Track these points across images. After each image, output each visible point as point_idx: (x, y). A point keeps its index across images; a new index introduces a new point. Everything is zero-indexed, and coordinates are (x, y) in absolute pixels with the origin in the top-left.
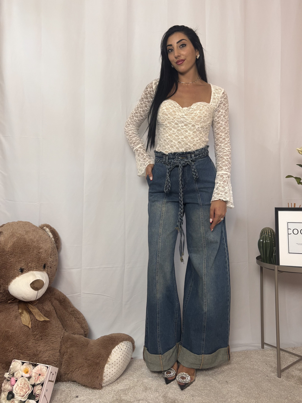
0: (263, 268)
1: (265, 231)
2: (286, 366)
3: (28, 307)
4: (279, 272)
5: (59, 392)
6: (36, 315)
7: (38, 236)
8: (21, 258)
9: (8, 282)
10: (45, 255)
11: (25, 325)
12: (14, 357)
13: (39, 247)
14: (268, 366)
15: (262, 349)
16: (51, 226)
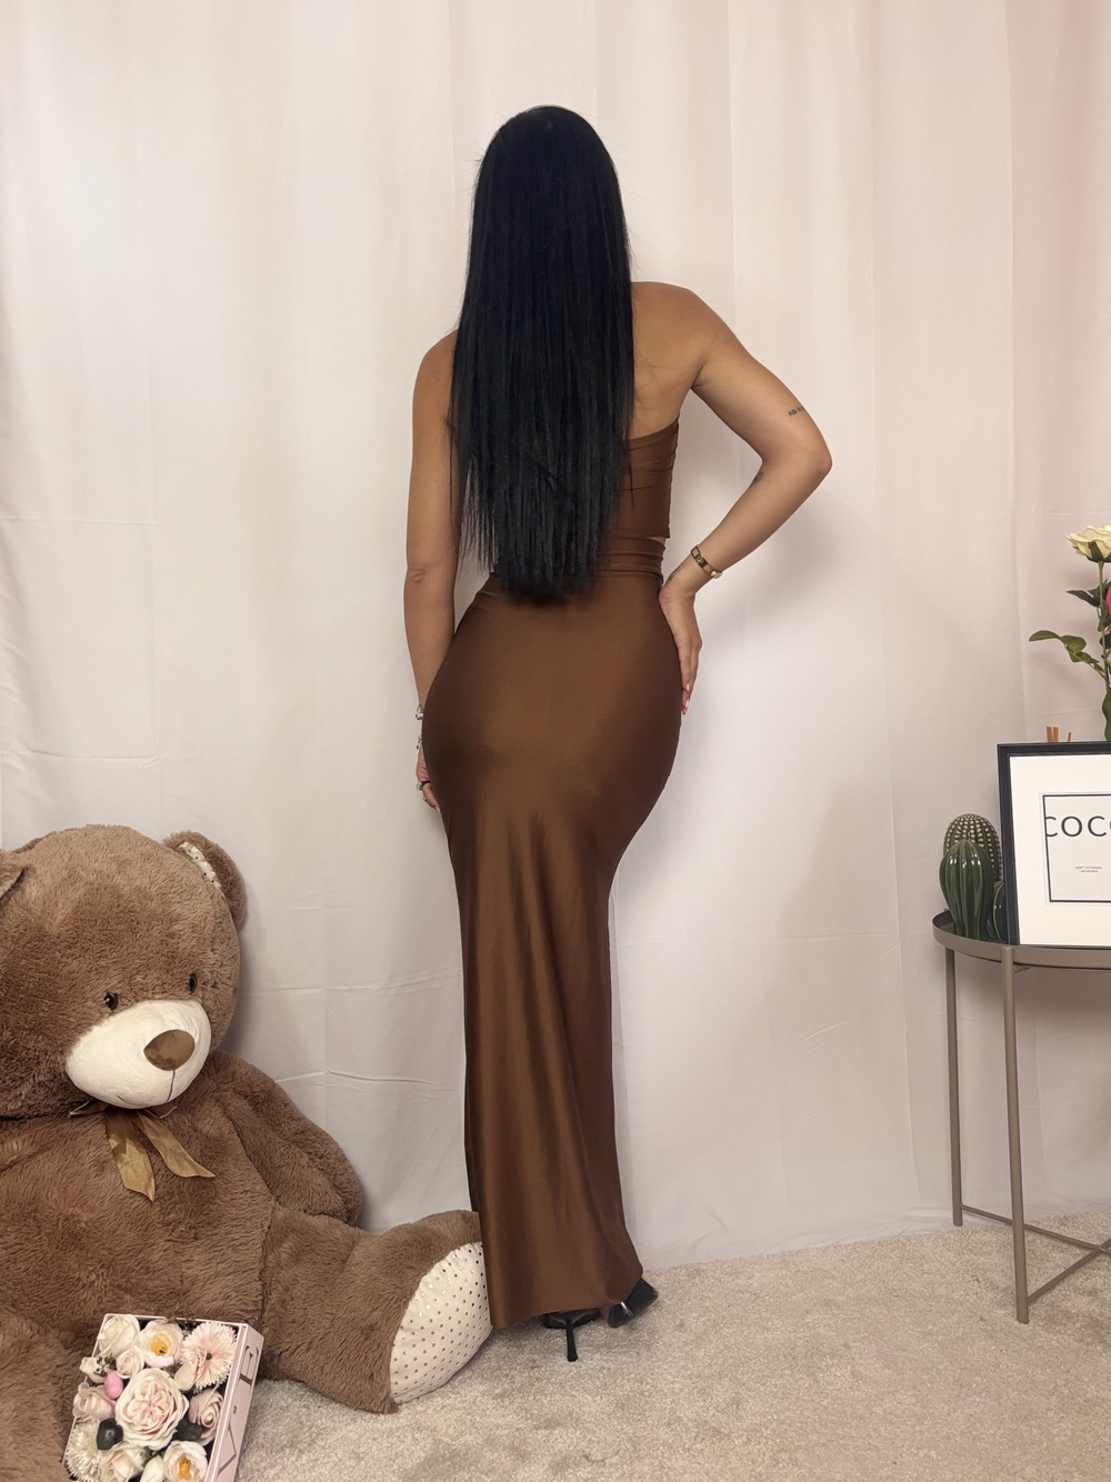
0: (957, 955)
2: (1044, 1282)
3: (139, 1126)
6: (169, 1157)
7: (163, 877)
8: (106, 957)
9: (64, 1044)
10: (193, 943)
11: (133, 1191)
12: (104, 1304)
13: (169, 914)
14: (983, 1285)
15: (956, 1228)
16: (205, 839)
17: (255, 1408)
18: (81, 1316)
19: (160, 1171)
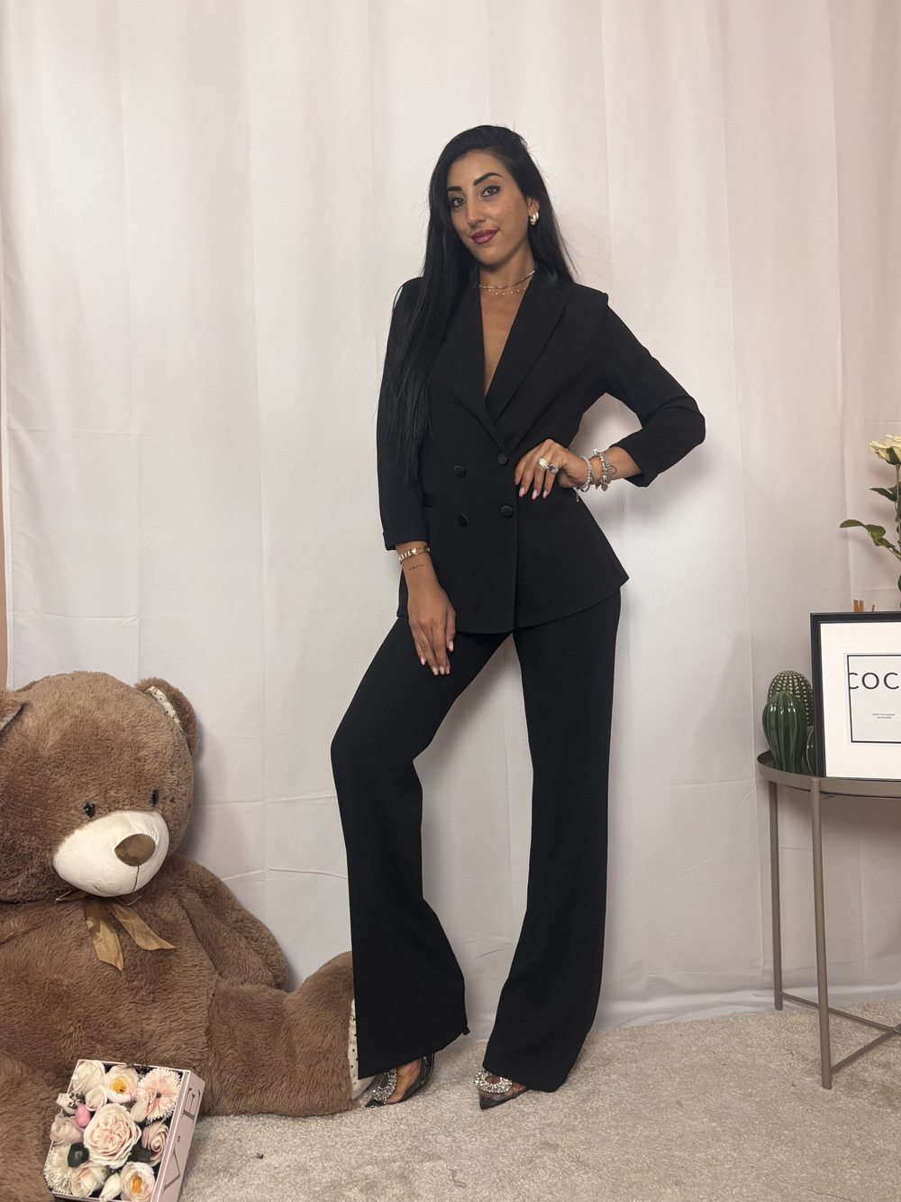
0: (779, 787)
1: (782, 681)
2: (845, 1056)
3: (111, 911)
4: (823, 795)
5: (210, 1146)
6: (136, 934)
7: (133, 713)
8: (86, 775)
9: (52, 844)
10: (156, 766)
11: (105, 963)
12: (77, 1053)
13: (137, 742)
14: (795, 1058)
15: (776, 1012)
16: (168, 684)
19: (126, 946)
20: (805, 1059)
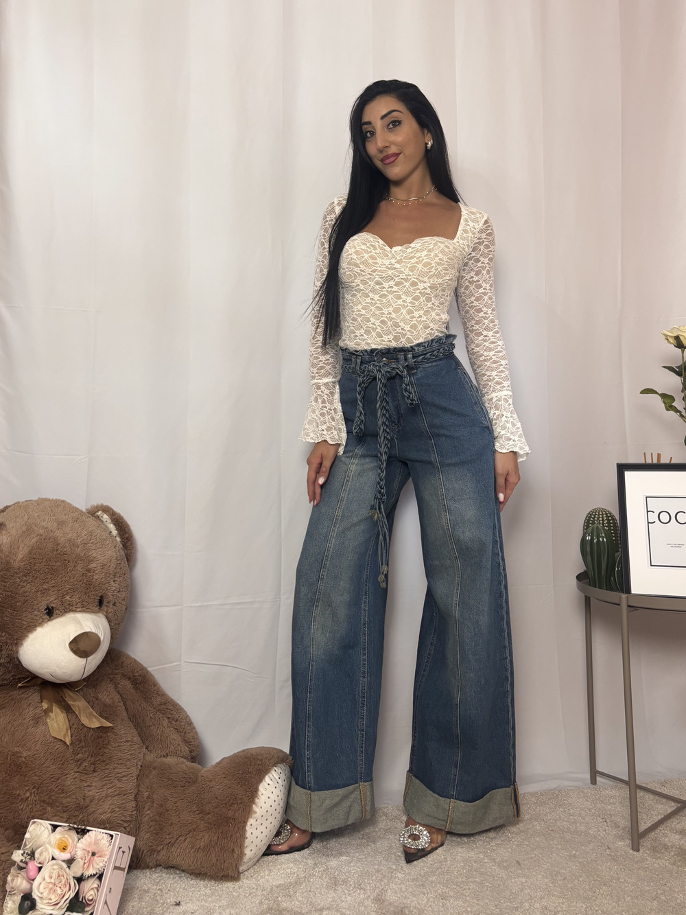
2: (649, 824)
3: (63, 695)
5: (136, 894)
6: (82, 715)
7: (85, 532)
8: (48, 582)
9: (18, 639)
10: (102, 576)
11: (56, 738)
12: (31, 814)
13: (87, 557)
14: (609, 825)
15: (591, 786)
16: (112, 510)
17: (127, 889)
18: (18, 820)
19: (73, 725)
20: (617, 826)
